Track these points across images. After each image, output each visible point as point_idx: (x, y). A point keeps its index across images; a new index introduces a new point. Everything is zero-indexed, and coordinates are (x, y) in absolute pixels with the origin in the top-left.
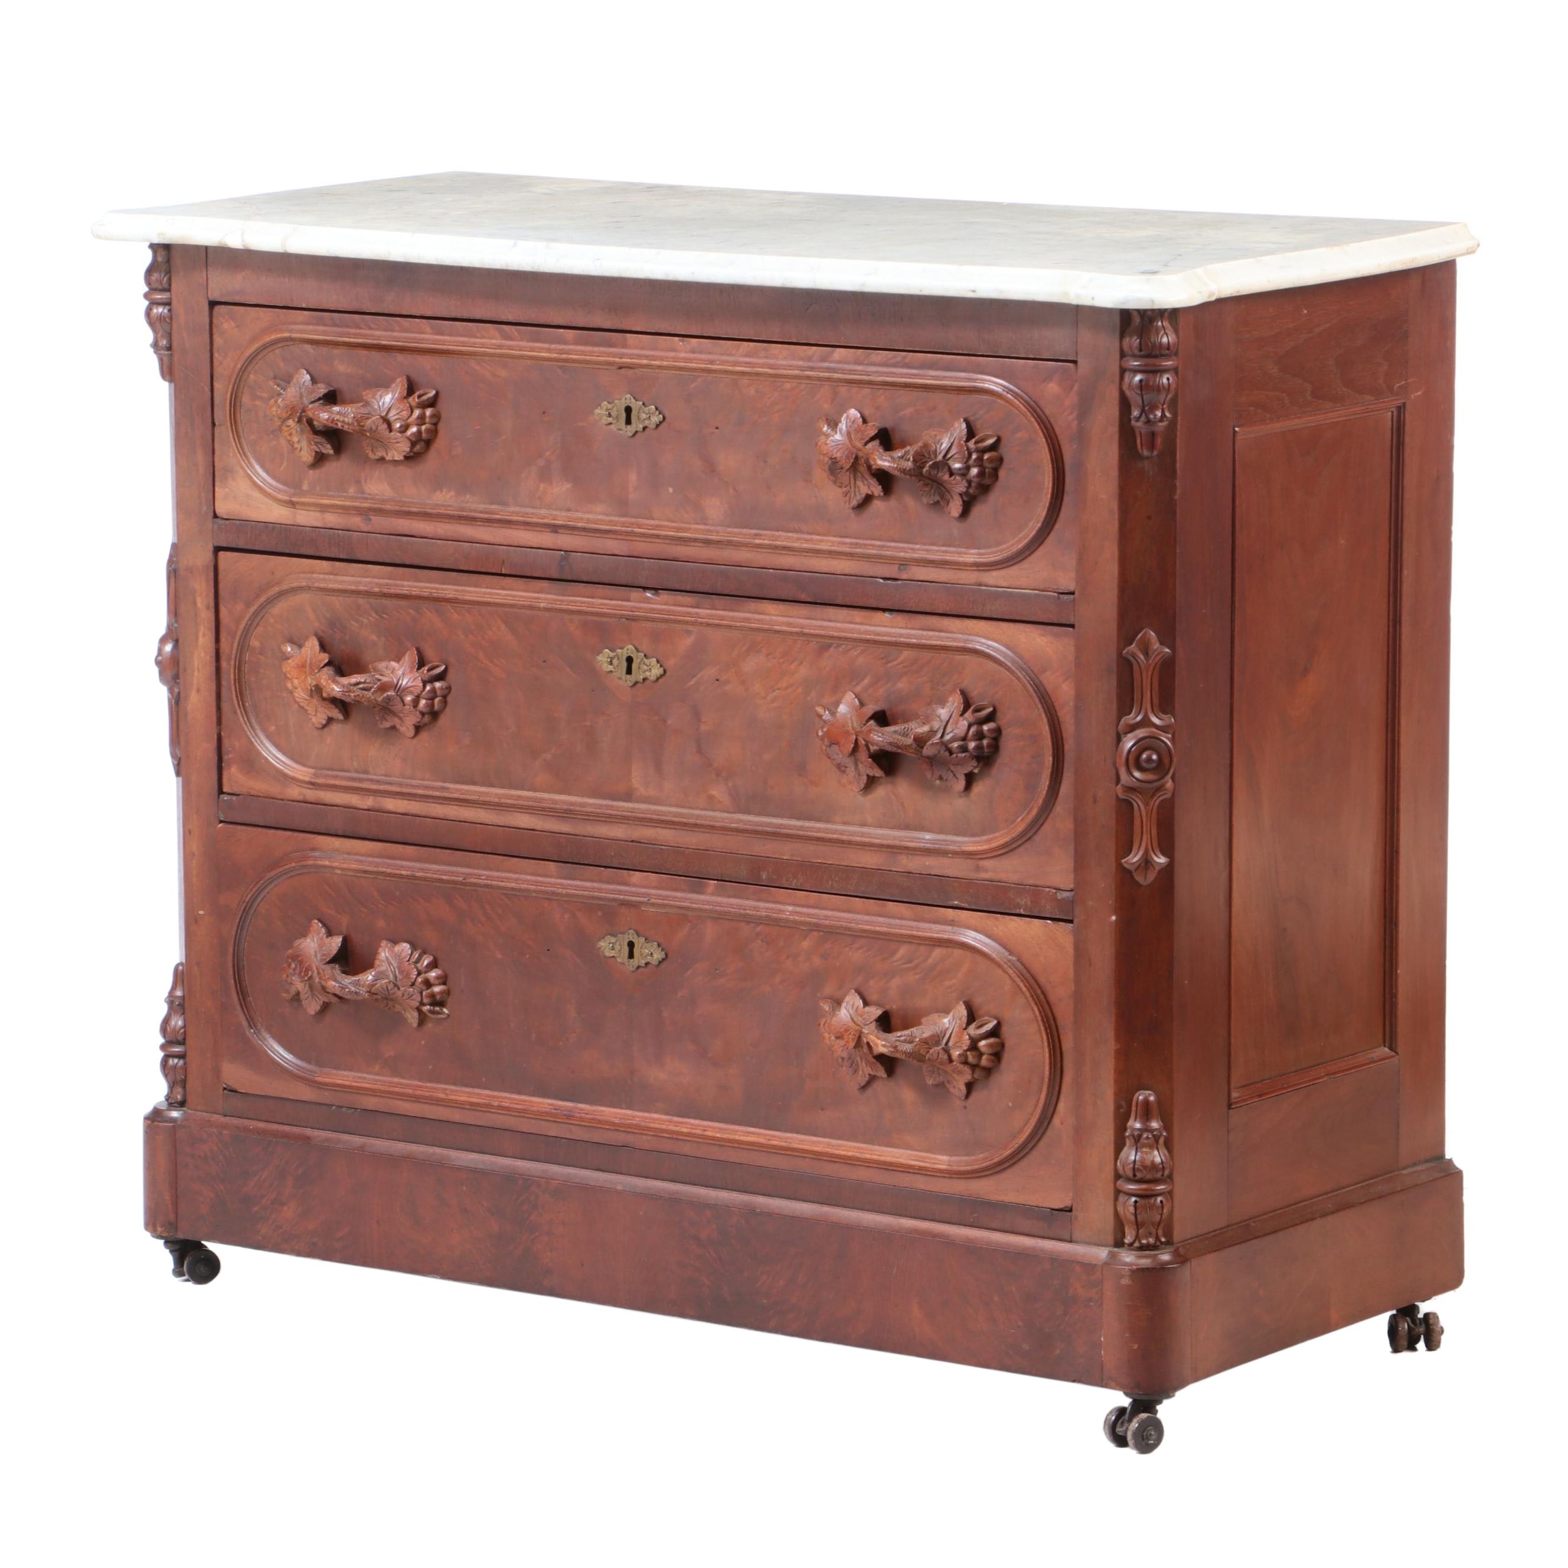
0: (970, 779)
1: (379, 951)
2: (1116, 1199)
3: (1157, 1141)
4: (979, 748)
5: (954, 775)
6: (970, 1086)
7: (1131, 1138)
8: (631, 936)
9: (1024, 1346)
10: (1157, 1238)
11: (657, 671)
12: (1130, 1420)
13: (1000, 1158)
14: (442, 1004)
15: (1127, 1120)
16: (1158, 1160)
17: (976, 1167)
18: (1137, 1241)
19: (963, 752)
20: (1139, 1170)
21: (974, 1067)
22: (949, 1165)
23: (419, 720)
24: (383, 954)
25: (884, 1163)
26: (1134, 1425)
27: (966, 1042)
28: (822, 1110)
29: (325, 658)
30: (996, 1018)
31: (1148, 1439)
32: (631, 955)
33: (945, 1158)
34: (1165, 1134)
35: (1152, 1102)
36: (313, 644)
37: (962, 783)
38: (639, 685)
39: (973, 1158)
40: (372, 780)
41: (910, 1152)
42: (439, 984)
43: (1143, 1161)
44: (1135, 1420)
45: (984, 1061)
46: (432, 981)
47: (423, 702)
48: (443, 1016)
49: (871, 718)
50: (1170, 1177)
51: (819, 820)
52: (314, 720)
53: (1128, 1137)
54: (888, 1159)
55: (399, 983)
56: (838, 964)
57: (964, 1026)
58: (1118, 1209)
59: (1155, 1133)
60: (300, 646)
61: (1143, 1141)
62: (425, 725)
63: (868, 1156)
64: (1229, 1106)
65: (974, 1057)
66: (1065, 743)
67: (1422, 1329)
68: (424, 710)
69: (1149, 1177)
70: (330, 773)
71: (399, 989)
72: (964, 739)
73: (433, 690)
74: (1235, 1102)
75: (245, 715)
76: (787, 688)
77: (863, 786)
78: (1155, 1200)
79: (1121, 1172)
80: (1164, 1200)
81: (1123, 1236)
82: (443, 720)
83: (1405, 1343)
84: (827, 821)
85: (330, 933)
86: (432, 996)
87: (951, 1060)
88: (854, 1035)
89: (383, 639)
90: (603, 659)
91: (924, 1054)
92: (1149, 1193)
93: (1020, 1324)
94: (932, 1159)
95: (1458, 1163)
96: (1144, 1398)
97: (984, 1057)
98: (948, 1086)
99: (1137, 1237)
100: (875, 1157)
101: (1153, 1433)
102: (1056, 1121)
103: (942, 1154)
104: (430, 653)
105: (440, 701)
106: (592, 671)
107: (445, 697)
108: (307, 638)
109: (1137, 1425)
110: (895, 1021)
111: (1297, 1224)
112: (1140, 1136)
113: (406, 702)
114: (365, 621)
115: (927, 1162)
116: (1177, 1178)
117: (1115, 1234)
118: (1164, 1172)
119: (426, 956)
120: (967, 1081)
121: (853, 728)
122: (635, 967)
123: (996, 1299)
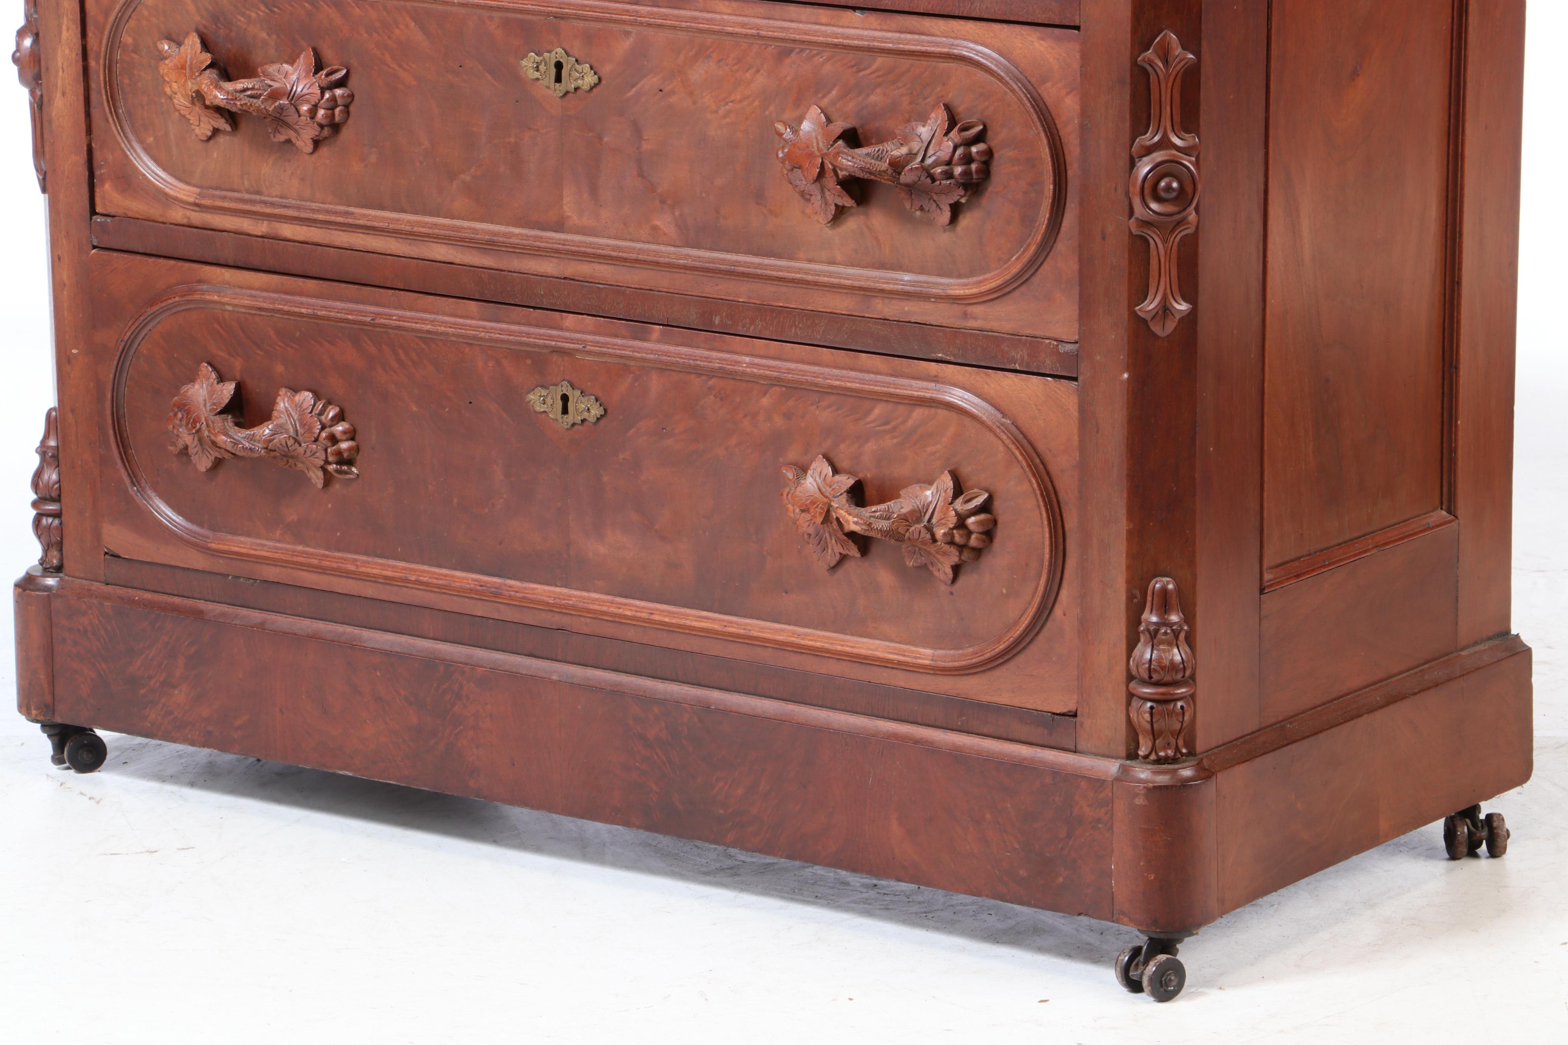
0: (956, 210)
1: (277, 401)
2: (1129, 704)
3: (1177, 637)
4: (966, 173)
5: (938, 205)
6: (957, 570)
7: (1147, 633)
8: (566, 389)
9: (1021, 872)
10: (1177, 749)
11: (590, 79)
12: (1146, 963)
13: (993, 653)
14: (350, 462)
15: (1142, 613)
16: (1178, 658)
17: (964, 663)
18: (1153, 753)
19: (948, 179)
20: (1155, 670)
21: (961, 548)
22: (932, 660)
23: (317, 133)
24: (282, 405)
25: (858, 656)
26: (1151, 968)
27: (952, 520)
28: (786, 593)
29: (207, 58)
30: (987, 491)
31: (1167, 986)
32: (565, 411)
33: (928, 652)
34: (1186, 628)
35: (1171, 590)
36: (193, 42)
37: (947, 215)
38: (570, 95)
39: (961, 652)
40: (265, 203)
41: (887, 643)
42: (347, 440)
43: (1160, 660)
44: (1152, 963)
45: (974, 541)
46: (338, 436)
47: (321, 112)
48: (351, 476)
49: (839, 138)
50: (1193, 677)
51: (779, 256)
52: (197, 130)
53: (1143, 632)
54: (863, 652)
55: (300, 438)
56: (803, 425)
57: (950, 499)
58: (1131, 715)
59: (1174, 627)
60: (179, 44)
61: (1160, 636)
62: (326, 138)
63: (839, 648)
64: (1262, 591)
65: (961, 536)
66: (1068, 167)
67: (1484, 833)
68: (324, 122)
69: (1168, 678)
70: (217, 193)
71: (300, 445)
72: (949, 163)
73: (333, 99)
74: (1267, 586)
75: (117, 124)
76: (741, 101)
77: (831, 217)
78: (1175, 705)
79: (1134, 672)
80: (1185, 706)
81: (1137, 747)
82: (346, 133)
83: (1465, 850)
84: (791, 258)
85: (221, 379)
86: (339, 453)
87: (934, 540)
88: (821, 508)
89: (274, 37)
90: (528, 63)
91: (903, 532)
92: (1169, 697)
93: (1016, 846)
94: (912, 652)
95: (1526, 638)
96: (1162, 936)
97: (973, 536)
98: (931, 568)
99: (1153, 749)
100: (847, 649)
101: (1173, 978)
102: (1058, 611)
103: (924, 647)
104: (328, 54)
105: (341, 111)
106: (516, 78)
107: (347, 106)
108: (187, 34)
109: (1154, 969)
110: (870, 492)
111: (1341, 723)
112: (1157, 631)
113: (301, 112)
114: (253, 15)
115: (908, 656)
116: (1199, 677)
117: (1128, 744)
118: (1184, 673)
119: (331, 407)
120: (953, 563)
121: (819, 150)
122: (570, 424)
123: (988, 816)
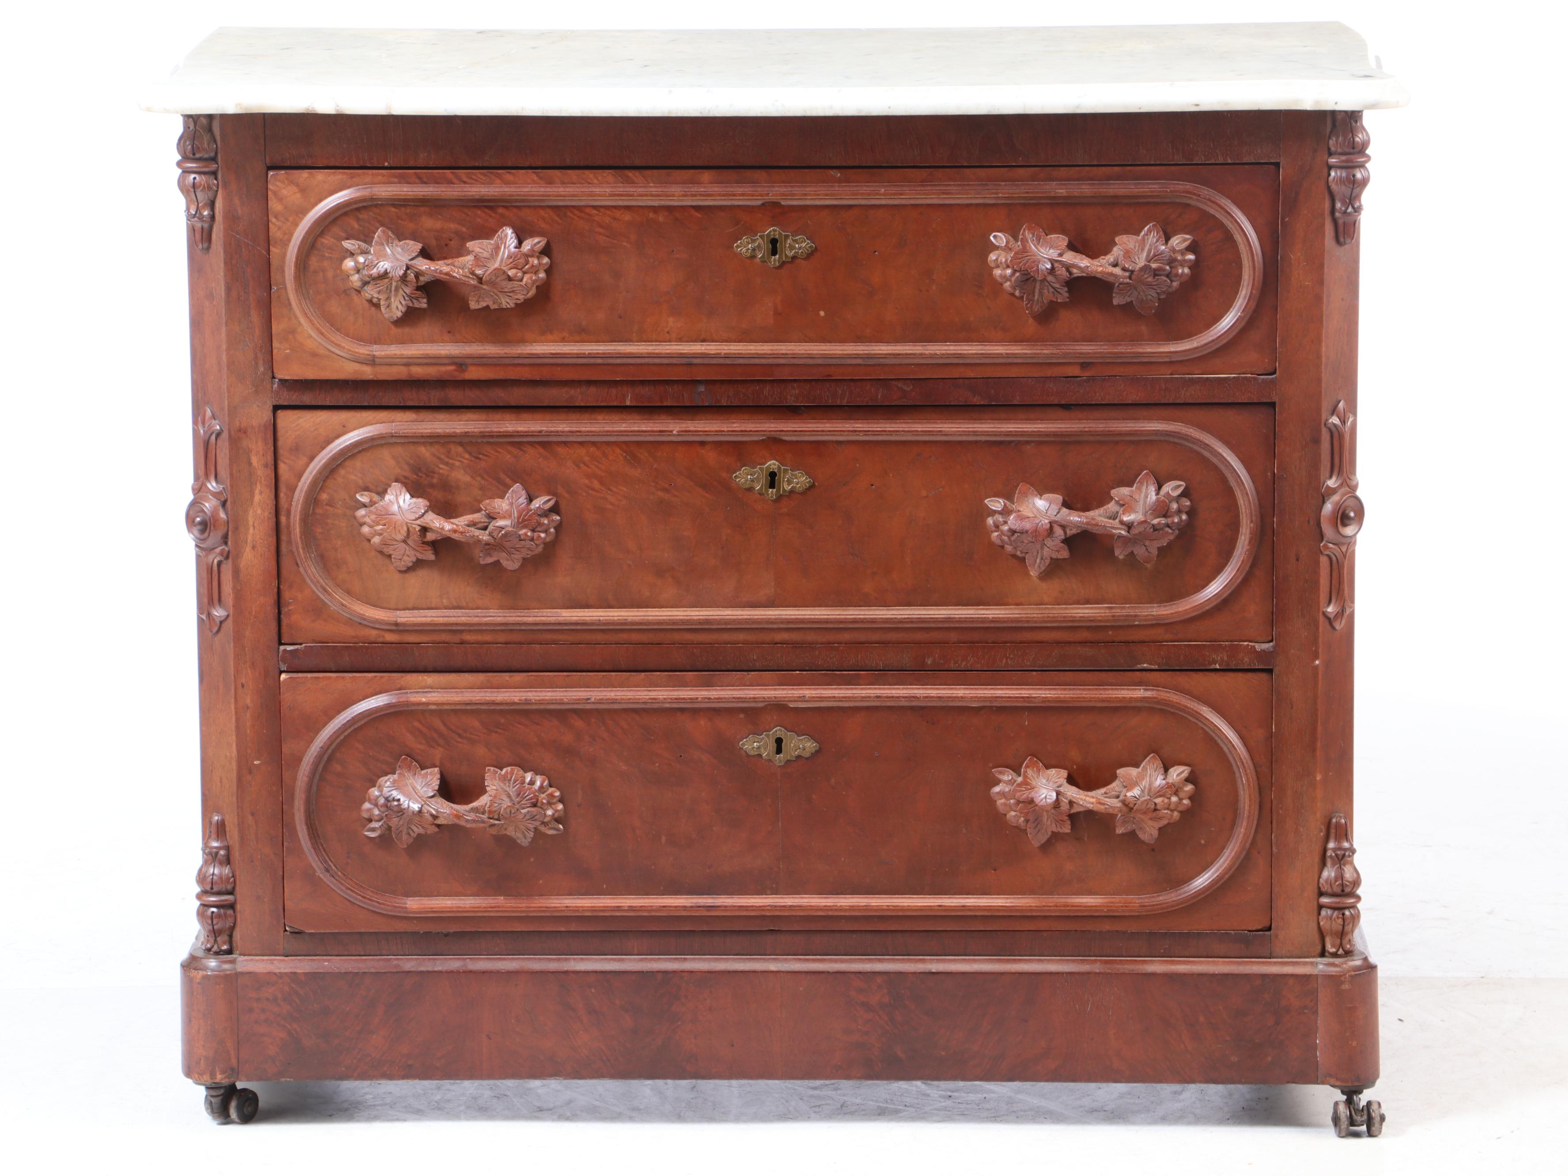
1: (486, 778)
5: (1147, 549)
8: (779, 732)
9: (1232, 1058)
11: (803, 483)
14: (559, 821)
18: (1341, 949)
21: (1172, 813)
24: (491, 780)
28: (995, 870)
29: (423, 504)
30: (1188, 765)
32: (779, 751)
36: (398, 491)
38: (784, 497)
48: (556, 832)
52: (398, 563)
53: (1330, 857)
65: (1175, 802)
69: (1352, 890)
70: (414, 612)
79: (1323, 889)
81: (1324, 947)
85: (422, 766)
87: (1155, 810)
93: (1228, 1038)
98: (1139, 833)
99: (1341, 945)
102: (1254, 851)
106: (728, 488)
108: (386, 485)
114: (457, 463)
122: (785, 761)
123: (1202, 1019)
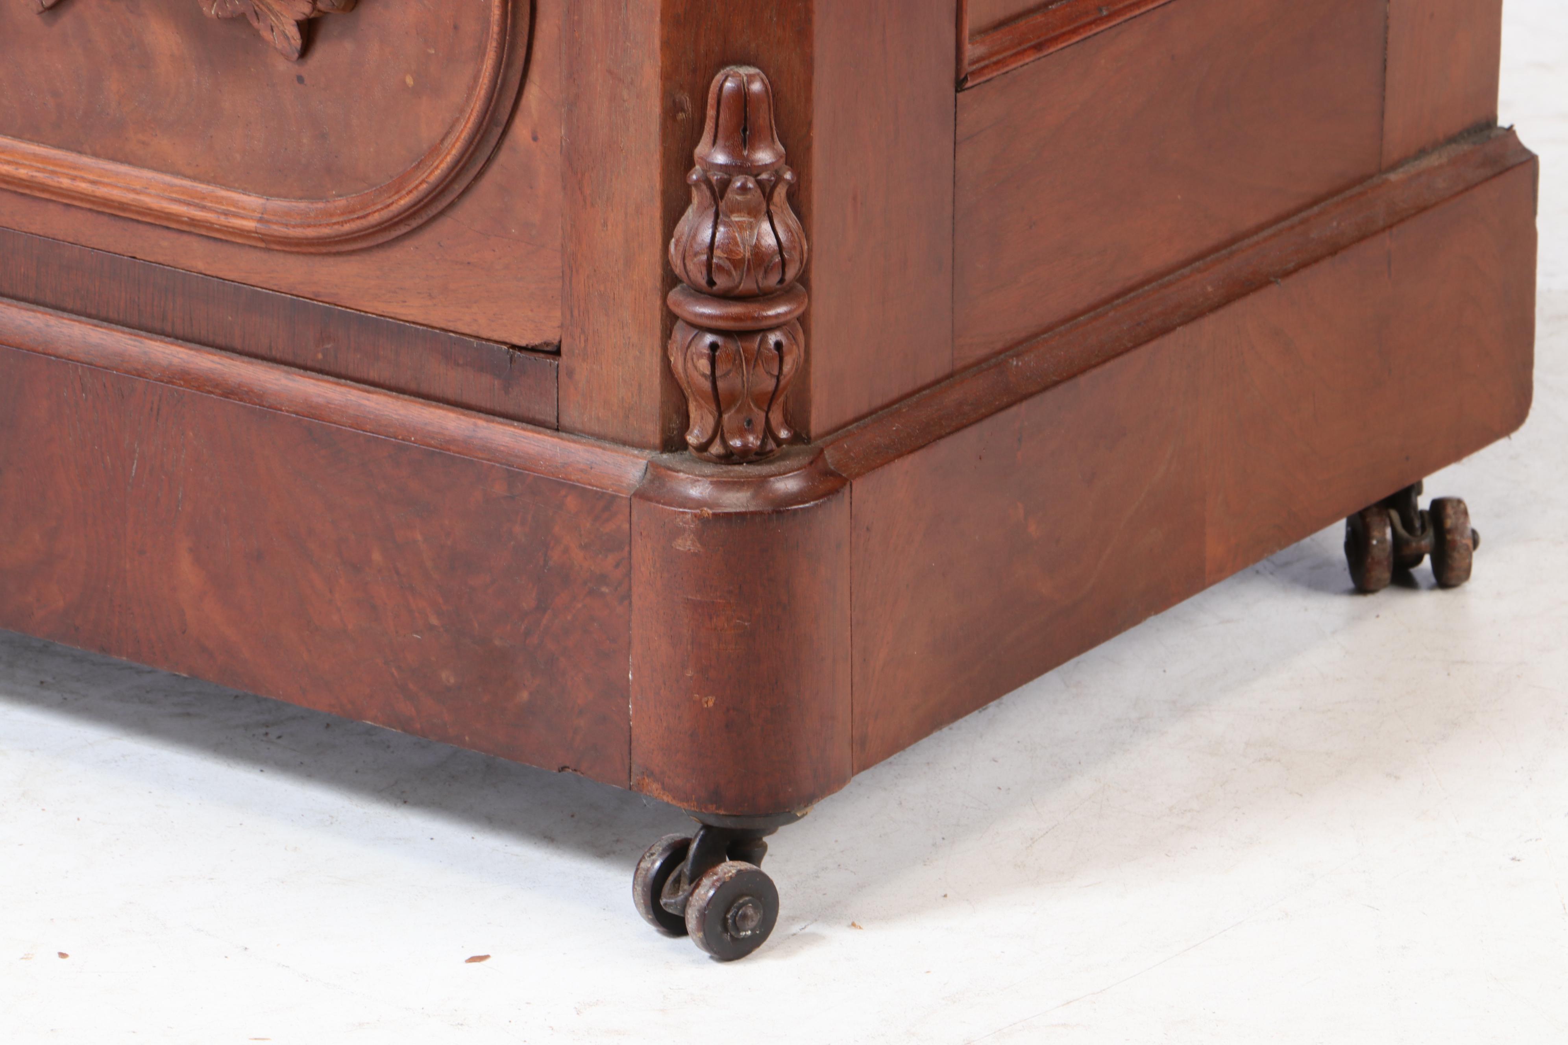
2: (667, 334)
3: (768, 197)
6: (309, 28)
7: (704, 186)
9: (444, 675)
10: (769, 432)
12: (695, 879)
13: (385, 214)
15: (696, 143)
16: (770, 241)
17: (326, 231)
18: (718, 441)
20: (720, 268)
22: (260, 220)
26: (706, 891)
31: (738, 930)
33: (253, 201)
34: (788, 176)
35: (757, 95)
39: (320, 205)
41: (168, 178)
43: (730, 247)
44: (706, 882)
50: (804, 278)
53: (697, 184)
58: (672, 359)
59: (764, 176)
61: (732, 196)
64: (960, 85)
67: (1427, 541)
69: (747, 285)
74: (973, 73)
78: (764, 341)
79: (678, 270)
80: (784, 341)
81: (686, 426)
83: (1387, 575)
92: (749, 325)
93: (434, 621)
94: (219, 200)
95: (1527, 138)
96: (729, 823)
98: (256, 23)
99: (718, 431)
101: (750, 911)
102: (521, 130)
103: (244, 190)
109: (711, 893)
111: (1127, 350)
112: (725, 184)
115: (210, 210)
116: (819, 278)
117: (665, 419)
118: (784, 272)
120: (300, 17)
123: (376, 556)
